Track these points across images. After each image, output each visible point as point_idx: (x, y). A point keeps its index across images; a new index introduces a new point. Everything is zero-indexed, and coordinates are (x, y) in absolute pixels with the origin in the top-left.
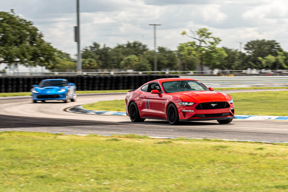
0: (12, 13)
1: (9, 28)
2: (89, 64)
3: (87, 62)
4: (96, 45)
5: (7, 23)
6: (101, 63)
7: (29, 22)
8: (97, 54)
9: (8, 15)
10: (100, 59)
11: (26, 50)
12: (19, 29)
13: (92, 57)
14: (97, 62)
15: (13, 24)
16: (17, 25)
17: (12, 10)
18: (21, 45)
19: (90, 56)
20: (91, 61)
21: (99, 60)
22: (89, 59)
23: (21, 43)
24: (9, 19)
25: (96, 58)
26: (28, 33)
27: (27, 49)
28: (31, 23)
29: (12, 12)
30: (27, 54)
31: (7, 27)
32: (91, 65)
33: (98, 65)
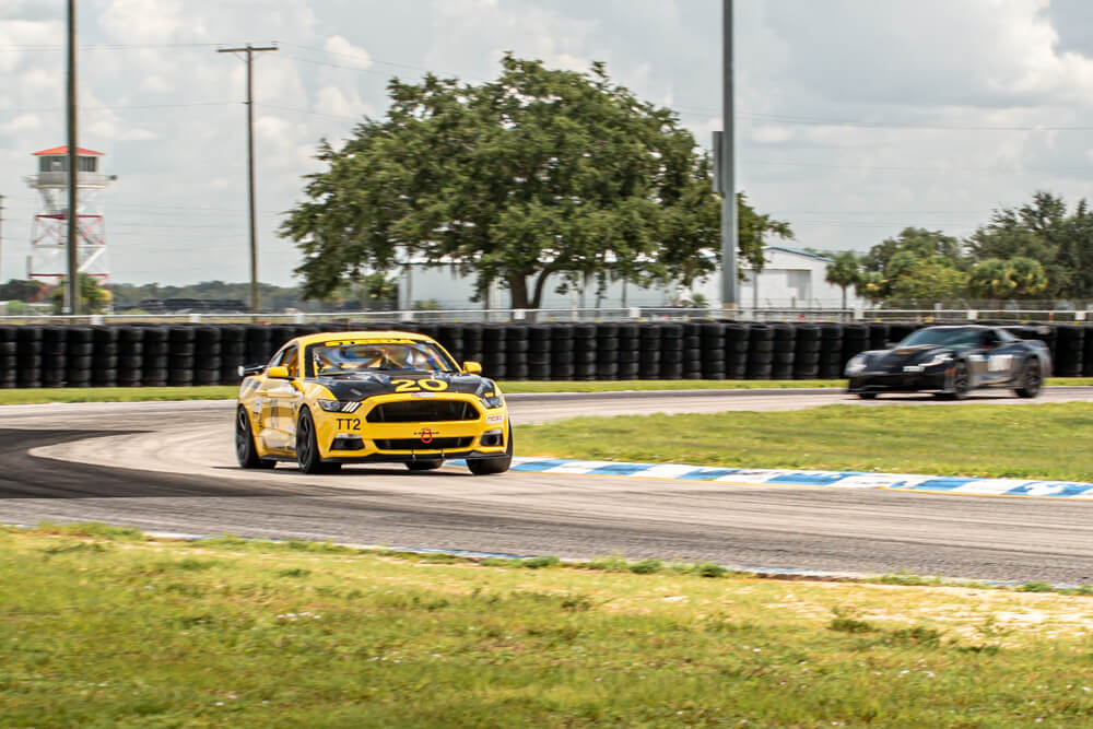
0: (595, 78)
1: (578, 135)
2: (1013, 278)
3: (1008, 272)
4: (1048, 204)
5: (573, 115)
6: (1064, 276)
7: (664, 113)
8: (1050, 239)
9: (579, 86)
10: (1062, 257)
11: (643, 221)
12: (617, 141)
13: (1030, 253)
14: (1049, 272)
15: (599, 118)
16: (610, 126)
17: (598, 65)
18: (625, 200)
19: (1023, 249)
20: (1025, 269)
21: (1055, 262)
22: (1017, 259)
23: (625, 193)
24: (579, 99)
25: (1046, 255)
26: (657, 155)
27: (645, 216)
28: (672, 116)
29: (600, 72)
30: (644, 235)
31: (571, 130)
32: (1021, 285)
33: (1052, 281)
